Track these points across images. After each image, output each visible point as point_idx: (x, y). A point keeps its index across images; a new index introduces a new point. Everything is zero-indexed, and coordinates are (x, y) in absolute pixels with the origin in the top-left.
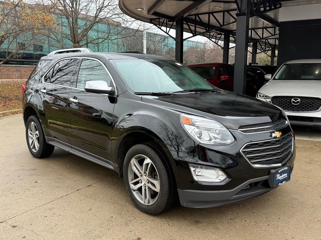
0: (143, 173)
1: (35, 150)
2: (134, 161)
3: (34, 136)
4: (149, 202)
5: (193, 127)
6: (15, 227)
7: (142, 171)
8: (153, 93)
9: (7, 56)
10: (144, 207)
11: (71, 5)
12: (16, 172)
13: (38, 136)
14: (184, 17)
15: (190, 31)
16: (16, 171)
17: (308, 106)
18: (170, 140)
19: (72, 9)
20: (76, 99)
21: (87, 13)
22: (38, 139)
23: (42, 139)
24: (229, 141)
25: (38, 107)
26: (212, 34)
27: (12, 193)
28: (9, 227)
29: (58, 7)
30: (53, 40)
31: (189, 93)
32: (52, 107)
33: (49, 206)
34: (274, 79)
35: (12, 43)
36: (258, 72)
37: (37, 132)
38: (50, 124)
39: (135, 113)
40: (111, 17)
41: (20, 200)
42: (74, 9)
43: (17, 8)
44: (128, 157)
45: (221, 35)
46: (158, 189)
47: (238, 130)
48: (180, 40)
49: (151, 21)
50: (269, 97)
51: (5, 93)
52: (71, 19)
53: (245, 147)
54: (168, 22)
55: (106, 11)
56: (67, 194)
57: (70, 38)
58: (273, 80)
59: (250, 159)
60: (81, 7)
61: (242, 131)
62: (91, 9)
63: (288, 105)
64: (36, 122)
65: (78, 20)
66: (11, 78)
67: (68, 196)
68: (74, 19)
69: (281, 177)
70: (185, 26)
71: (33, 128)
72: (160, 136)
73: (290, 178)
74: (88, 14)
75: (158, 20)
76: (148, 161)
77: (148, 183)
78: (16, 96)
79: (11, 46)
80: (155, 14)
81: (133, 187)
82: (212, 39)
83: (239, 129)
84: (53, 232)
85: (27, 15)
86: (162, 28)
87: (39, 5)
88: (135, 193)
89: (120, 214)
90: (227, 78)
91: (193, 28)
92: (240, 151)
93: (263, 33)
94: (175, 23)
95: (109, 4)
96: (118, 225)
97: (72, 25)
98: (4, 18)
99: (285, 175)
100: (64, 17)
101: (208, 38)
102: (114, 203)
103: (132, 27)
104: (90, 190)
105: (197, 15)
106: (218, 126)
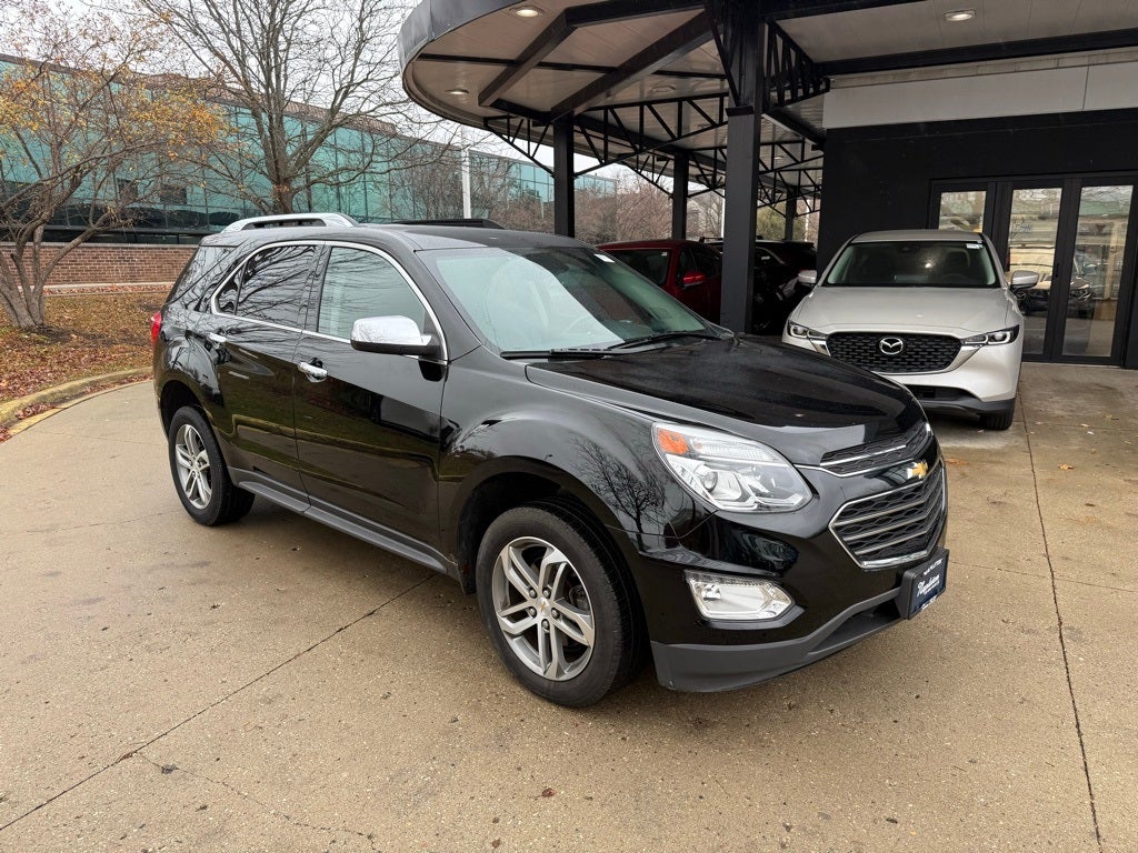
0: (538, 588)
1: (200, 501)
2: (508, 554)
3: (194, 465)
4: (560, 672)
5: (694, 463)
6: (170, 771)
7: (537, 582)
8: (554, 353)
9: (91, 221)
10: (546, 684)
11: (262, 78)
12: (150, 576)
13: (208, 465)
14: (576, 113)
15: (591, 151)
16: (149, 572)
17: (923, 357)
18: (613, 490)
19: (267, 91)
20: (321, 367)
21: (307, 101)
22: (207, 473)
23: (218, 474)
24: (796, 500)
25: (201, 378)
26: (642, 158)
27: (148, 649)
28: (153, 773)
29: (228, 85)
30: (219, 177)
31: (652, 347)
32: (231, 373)
33: (264, 688)
34: (826, 284)
35: (104, 185)
36: (763, 258)
37: (204, 454)
38: (239, 426)
39: (506, 418)
40: (373, 111)
41: (175, 673)
42: (273, 90)
43: (115, 87)
44: (492, 541)
45: (668, 160)
46: (587, 637)
47: (818, 466)
48: (564, 175)
49: (487, 124)
50: (818, 334)
51: (92, 323)
52: (264, 117)
53: (842, 514)
54: (531, 128)
55: (360, 94)
56: (311, 645)
57: (265, 170)
58: (823, 285)
59: (854, 546)
60: (290, 85)
61: (829, 468)
62: (316, 88)
63: (872, 355)
64: (198, 424)
65: (285, 119)
66: (104, 281)
67: (315, 650)
68: (274, 116)
69: (928, 586)
70: (579, 138)
71: (190, 442)
72: (584, 479)
73: (944, 585)
74: (311, 103)
75: (505, 121)
76: (555, 556)
77: (557, 617)
78: (125, 332)
79: (101, 192)
80: (498, 104)
81: (507, 625)
82: (644, 173)
83: (822, 462)
84: (289, 784)
85: (144, 107)
86: (518, 142)
87: (177, 77)
88: (514, 645)
89: (477, 708)
90: (699, 280)
91: (599, 144)
92: (830, 526)
93: (773, 157)
94: (550, 130)
95: (370, 77)
96: (476, 748)
97: (268, 133)
98: (77, 116)
99: (935, 580)
100: (245, 111)
101: (633, 168)
102: (452, 671)
103: (432, 139)
104: (376, 629)
105: (612, 108)
106: (766, 457)
